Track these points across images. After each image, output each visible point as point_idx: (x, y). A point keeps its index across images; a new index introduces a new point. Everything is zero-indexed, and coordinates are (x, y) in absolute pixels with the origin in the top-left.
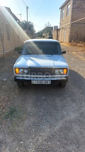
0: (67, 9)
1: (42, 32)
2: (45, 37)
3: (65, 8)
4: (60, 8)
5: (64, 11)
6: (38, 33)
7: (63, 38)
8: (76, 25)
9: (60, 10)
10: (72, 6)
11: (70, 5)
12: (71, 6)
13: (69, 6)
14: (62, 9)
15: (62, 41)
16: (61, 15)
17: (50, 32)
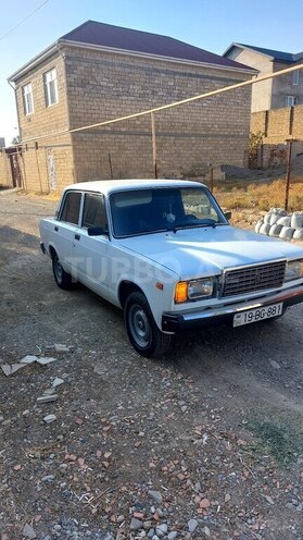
0: (45, 86)
3: (37, 77)
4: (9, 80)
5: (28, 89)
7: (44, 179)
8: (88, 135)
9: (13, 84)
10: (63, 78)
11: (54, 72)
12: (59, 76)
13: (53, 77)
14: (22, 83)
15: (45, 189)
16: (20, 103)
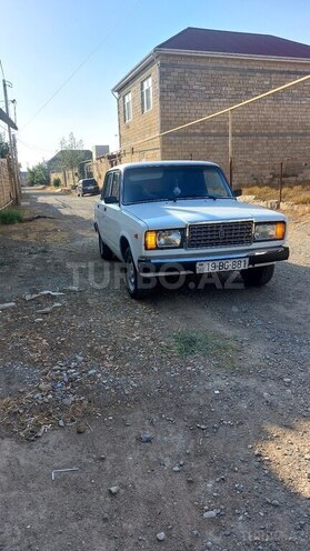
0: (142, 93)
1: (49, 169)
2: (63, 183)
3: (135, 87)
4: (113, 90)
5: (129, 98)
6: (32, 173)
8: (178, 138)
9: (116, 94)
10: (157, 85)
11: (150, 80)
12: (154, 83)
13: (148, 84)
14: (123, 93)
16: (122, 112)
17: (82, 167)
